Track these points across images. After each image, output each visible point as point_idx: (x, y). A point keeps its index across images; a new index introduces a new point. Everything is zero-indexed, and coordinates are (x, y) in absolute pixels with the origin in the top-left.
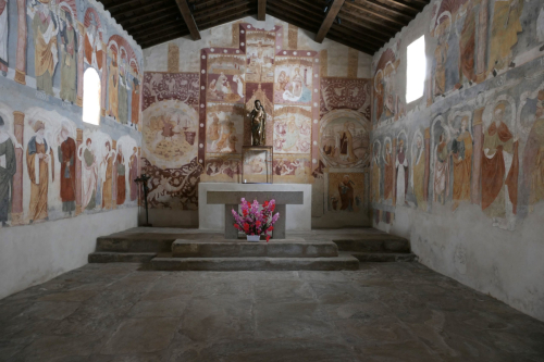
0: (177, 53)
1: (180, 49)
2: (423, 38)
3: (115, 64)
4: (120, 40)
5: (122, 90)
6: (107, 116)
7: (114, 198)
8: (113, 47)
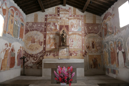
0: (37, 16)
1: (38, 15)
2: (128, 1)
3: (13, 16)
4: (16, 9)
5: (16, 26)
6: (7, 34)
7: (9, 66)
8: (12, 10)
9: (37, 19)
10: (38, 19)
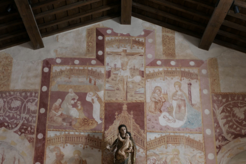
0: (10, 64)
1: (14, 60)
9: (9, 76)
10: (14, 76)
